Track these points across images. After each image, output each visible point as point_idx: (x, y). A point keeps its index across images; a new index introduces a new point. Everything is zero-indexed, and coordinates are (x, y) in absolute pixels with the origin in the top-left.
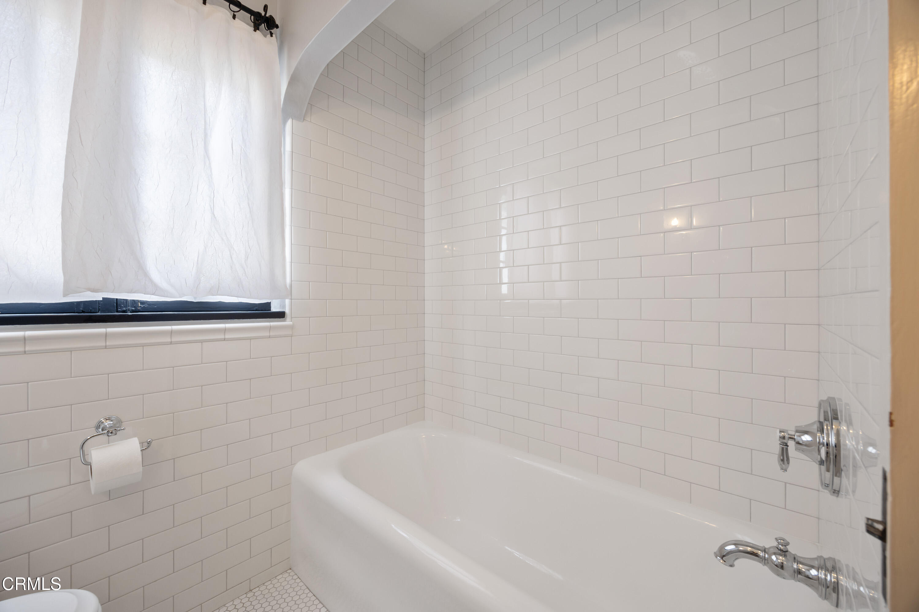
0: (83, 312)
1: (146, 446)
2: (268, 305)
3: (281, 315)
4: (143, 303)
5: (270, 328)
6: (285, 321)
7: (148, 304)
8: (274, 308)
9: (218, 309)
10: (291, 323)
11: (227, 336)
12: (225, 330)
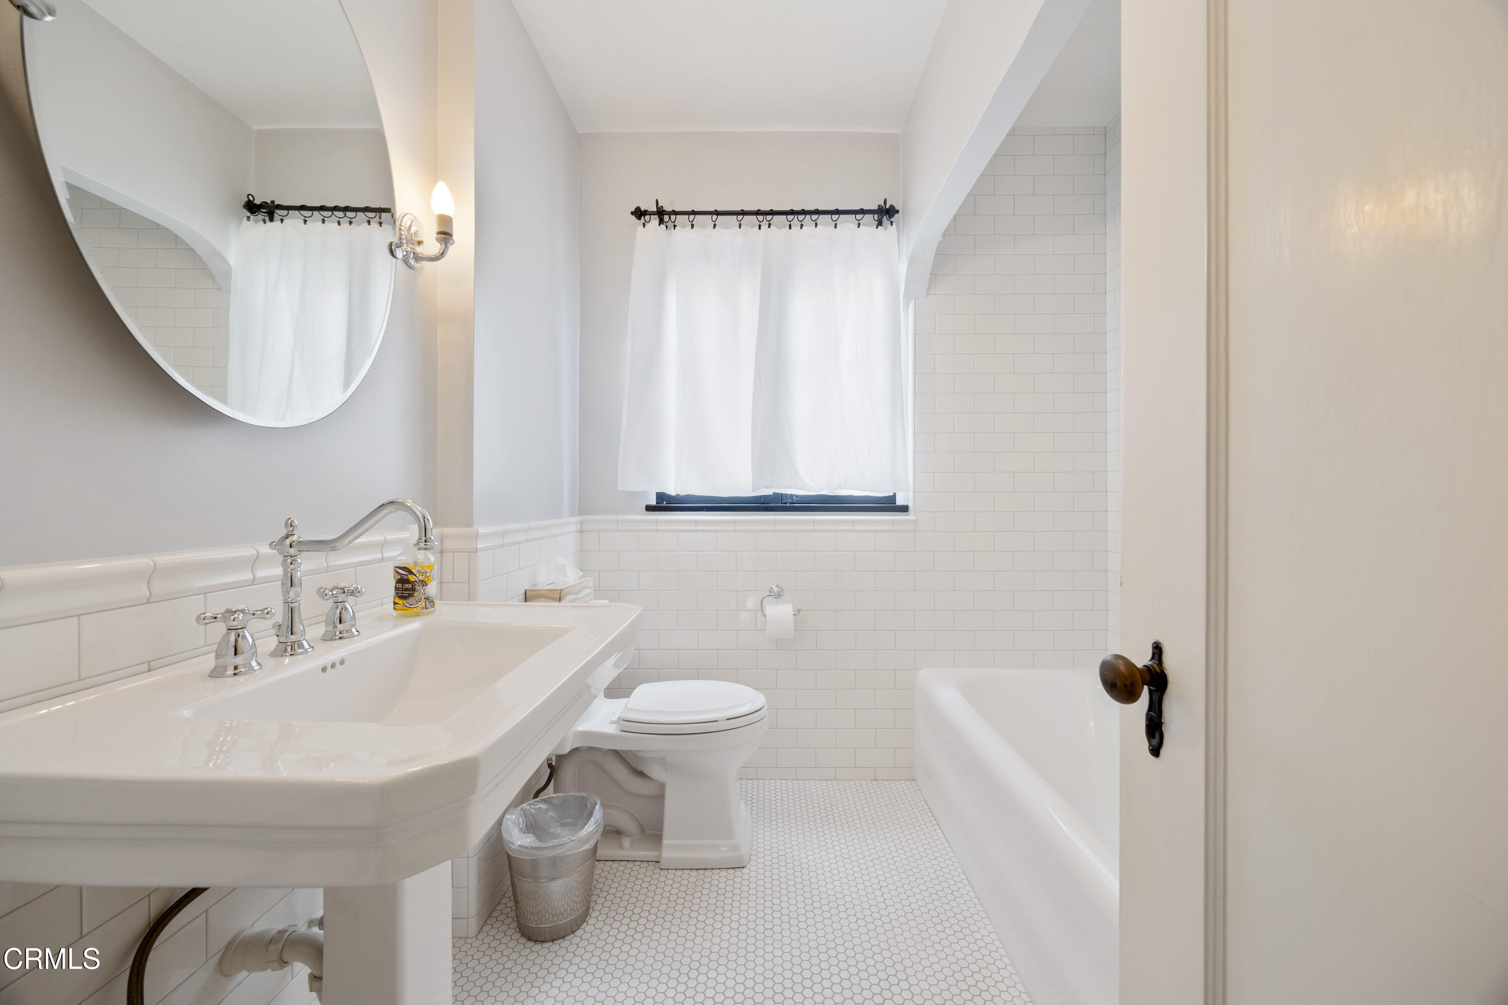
0: (763, 503)
1: (797, 612)
2: (893, 498)
3: (904, 509)
4: (797, 496)
5: (893, 522)
6: (908, 515)
7: (801, 498)
8: (899, 502)
9: (838, 502)
10: (915, 517)
11: (856, 528)
12: (854, 522)
